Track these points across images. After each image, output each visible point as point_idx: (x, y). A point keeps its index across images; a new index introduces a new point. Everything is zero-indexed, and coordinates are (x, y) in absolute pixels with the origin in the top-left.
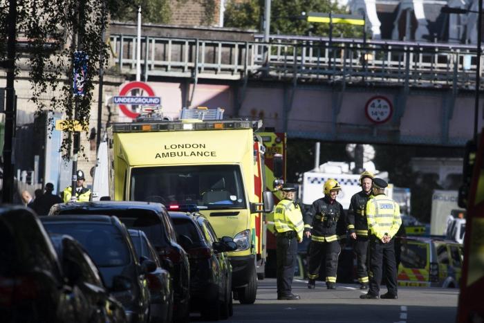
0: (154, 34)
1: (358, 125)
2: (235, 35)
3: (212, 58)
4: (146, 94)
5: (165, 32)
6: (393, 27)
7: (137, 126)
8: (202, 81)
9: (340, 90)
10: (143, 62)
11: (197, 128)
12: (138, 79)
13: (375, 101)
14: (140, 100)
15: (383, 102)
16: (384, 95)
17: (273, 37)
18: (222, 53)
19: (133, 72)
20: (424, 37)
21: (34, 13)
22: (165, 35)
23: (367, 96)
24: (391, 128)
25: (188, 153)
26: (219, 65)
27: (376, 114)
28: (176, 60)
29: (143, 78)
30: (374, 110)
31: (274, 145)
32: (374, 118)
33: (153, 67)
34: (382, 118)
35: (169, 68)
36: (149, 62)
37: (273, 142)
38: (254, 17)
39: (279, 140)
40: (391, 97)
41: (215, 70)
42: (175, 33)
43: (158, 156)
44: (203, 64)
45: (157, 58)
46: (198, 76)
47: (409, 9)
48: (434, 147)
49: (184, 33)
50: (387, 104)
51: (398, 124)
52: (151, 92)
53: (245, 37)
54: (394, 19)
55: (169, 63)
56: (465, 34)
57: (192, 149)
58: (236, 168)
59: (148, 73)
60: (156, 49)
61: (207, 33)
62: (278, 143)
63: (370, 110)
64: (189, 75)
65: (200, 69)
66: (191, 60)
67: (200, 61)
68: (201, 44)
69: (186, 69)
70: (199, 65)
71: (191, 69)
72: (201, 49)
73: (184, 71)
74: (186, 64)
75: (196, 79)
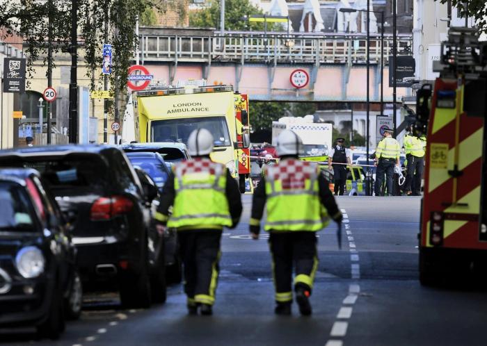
0: (148, 33)
1: (286, 90)
2: (201, 32)
3: (186, 48)
4: (143, 73)
5: (154, 32)
6: (300, 24)
7: (154, 92)
8: (180, 64)
9: (273, 66)
10: (140, 52)
11: (195, 92)
12: (138, 64)
13: (297, 73)
14: (139, 78)
15: (302, 73)
16: (302, 69)
17: (227, 32)
18: (193, 45)
19: (134, 59)
20: (322, 30)
21: (87, 15)
22: (154, 33)
23: (292, 69)
24: (308, 91)
25: (189, 109)
26: (191, 53)
27: (298, 81)
28: (162, 50)
29: (140, 63)
30: (296, 79)
31: (240, 103)
32: (297, 84)
33: (147, 55)
34: (302, 84)
35: (158, 56)
36: (144, 52)
37: (239, 101)
38: (207, 21)
39: (243, 100)
40: (307, 70)
41: (189, 56)
42: (161, 32)
43: (169, 112)
44: (181, 52)
45: (150, 49)
46: (177, 60)
47: (310, 12)
48: (337, 102)
49: (167, 32)
50: (305, 75)
51: (312, 87)
52: (147, 72)
53: (209, 34)
54: (301, 20)
55: (158, 52)
56: (348, 28)
57: (192, 107)
58: (223, 118)
59: (144, 59)
60: (148, 43)
61: (182, 31)
62: (243, 101)
63: (293, 79)
64: (171, 59)
65: (178, 55)
66: (172, 49)
67: (178, 50)
68: (178, 39)
69: (169, 56)
70: (178, 53)
71: (173, 56)
72: (178, 42)
73: (168, 58)
74: (169, 52)
75: (176, 63)
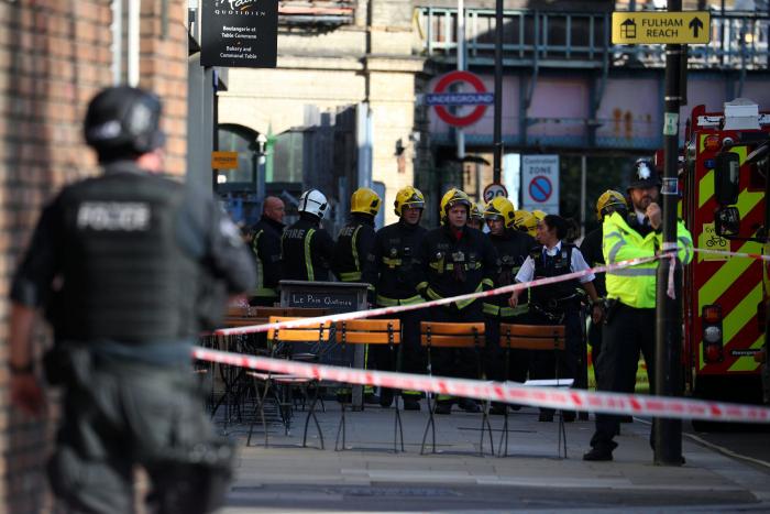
0: (476, 5)
2: (588, 5)
3: (557, 37)
4: (472, 89)
5: (490, 3)
8: (545, 72)
12: (460, 68)
14: (464, 98)
22: (490, 7)
26: (568, 47)
28: (508, 42)
33: (474, 53)
36: (469, 46)
41: (562, 54)
44: (545, 47)
45: (481, 40)
46: (539, 63)
49: (518, 4)
52: (480, 87)
53: (603, 8)
59: (469, 61)
60: (478, 27)
64: (525, 62)
65: (541, 53)
66: (528, 40)
67: (541, 43)
68: (541, 18)
69: (522, 54)
70: (540, 48)
71: (529, 54)
72: (541, 25)
73: (519, 58)
74: (522, 47)
75: (537, 69)
